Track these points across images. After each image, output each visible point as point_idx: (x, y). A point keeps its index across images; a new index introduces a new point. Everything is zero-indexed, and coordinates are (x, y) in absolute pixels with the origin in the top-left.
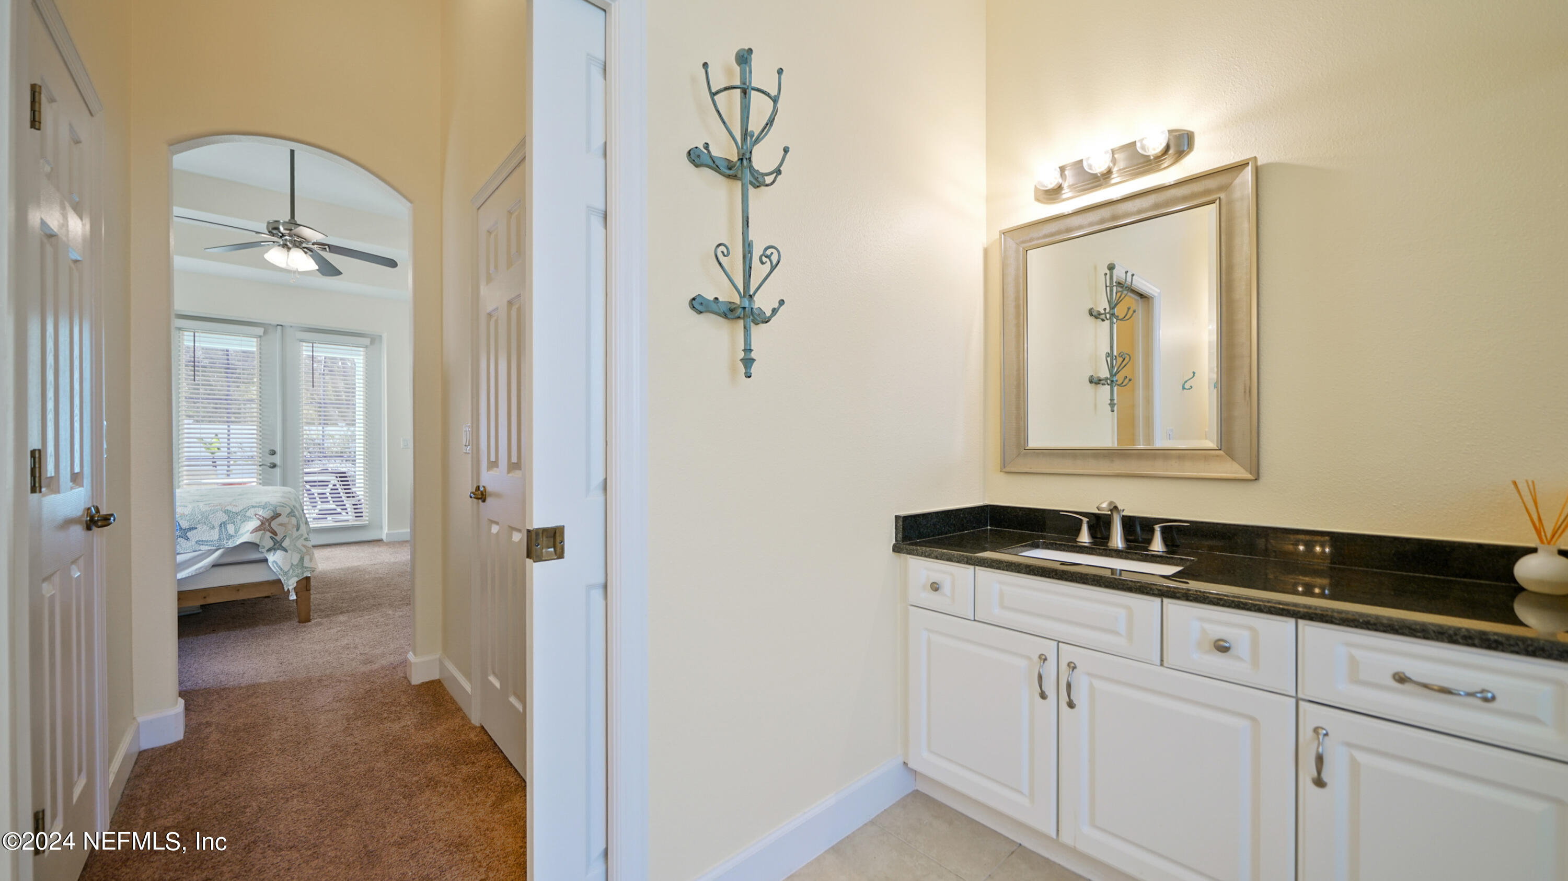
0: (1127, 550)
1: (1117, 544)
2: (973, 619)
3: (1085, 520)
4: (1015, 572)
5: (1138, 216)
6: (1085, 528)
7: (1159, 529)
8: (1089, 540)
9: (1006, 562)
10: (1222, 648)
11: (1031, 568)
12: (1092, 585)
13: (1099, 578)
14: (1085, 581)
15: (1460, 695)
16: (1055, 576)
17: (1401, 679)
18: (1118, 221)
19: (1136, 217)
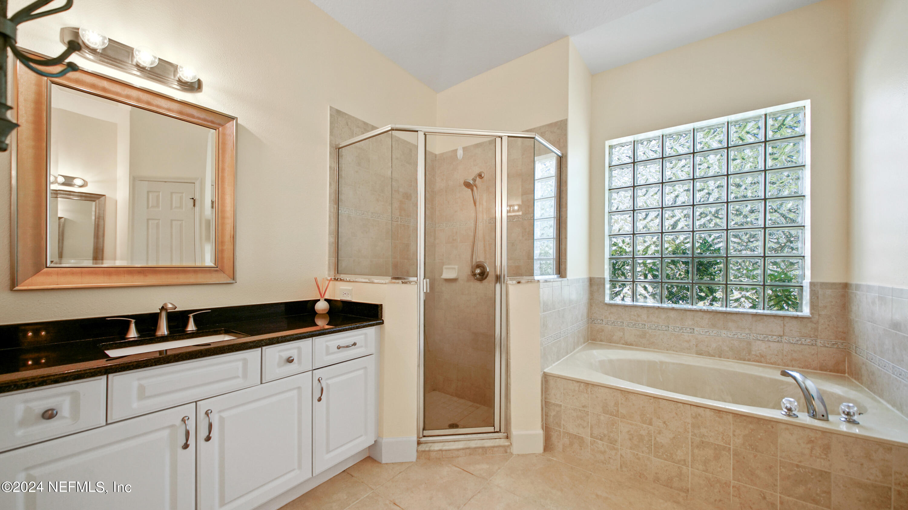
0: (171, 335)
1: (164, 332)
2: (105, 424)
3: (133, 321)
4: (164, 364)
5: (147, 106)
6: (133, 327)
7: (191, 317)
8: (137, 335)
9: (153, 359)
10: (290, 361)
11: (180, 356)
12: (228, 352)
13: (232, 347)
14: (223, 352)
15: (350, 347)
16: (200, 356)
17: (339, 348)
18: (139, 104)
19: (145, 105)
